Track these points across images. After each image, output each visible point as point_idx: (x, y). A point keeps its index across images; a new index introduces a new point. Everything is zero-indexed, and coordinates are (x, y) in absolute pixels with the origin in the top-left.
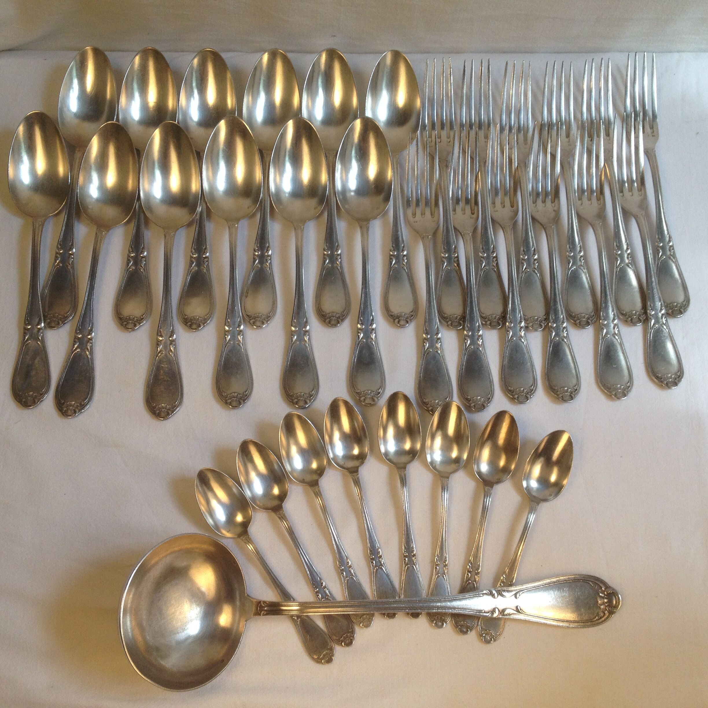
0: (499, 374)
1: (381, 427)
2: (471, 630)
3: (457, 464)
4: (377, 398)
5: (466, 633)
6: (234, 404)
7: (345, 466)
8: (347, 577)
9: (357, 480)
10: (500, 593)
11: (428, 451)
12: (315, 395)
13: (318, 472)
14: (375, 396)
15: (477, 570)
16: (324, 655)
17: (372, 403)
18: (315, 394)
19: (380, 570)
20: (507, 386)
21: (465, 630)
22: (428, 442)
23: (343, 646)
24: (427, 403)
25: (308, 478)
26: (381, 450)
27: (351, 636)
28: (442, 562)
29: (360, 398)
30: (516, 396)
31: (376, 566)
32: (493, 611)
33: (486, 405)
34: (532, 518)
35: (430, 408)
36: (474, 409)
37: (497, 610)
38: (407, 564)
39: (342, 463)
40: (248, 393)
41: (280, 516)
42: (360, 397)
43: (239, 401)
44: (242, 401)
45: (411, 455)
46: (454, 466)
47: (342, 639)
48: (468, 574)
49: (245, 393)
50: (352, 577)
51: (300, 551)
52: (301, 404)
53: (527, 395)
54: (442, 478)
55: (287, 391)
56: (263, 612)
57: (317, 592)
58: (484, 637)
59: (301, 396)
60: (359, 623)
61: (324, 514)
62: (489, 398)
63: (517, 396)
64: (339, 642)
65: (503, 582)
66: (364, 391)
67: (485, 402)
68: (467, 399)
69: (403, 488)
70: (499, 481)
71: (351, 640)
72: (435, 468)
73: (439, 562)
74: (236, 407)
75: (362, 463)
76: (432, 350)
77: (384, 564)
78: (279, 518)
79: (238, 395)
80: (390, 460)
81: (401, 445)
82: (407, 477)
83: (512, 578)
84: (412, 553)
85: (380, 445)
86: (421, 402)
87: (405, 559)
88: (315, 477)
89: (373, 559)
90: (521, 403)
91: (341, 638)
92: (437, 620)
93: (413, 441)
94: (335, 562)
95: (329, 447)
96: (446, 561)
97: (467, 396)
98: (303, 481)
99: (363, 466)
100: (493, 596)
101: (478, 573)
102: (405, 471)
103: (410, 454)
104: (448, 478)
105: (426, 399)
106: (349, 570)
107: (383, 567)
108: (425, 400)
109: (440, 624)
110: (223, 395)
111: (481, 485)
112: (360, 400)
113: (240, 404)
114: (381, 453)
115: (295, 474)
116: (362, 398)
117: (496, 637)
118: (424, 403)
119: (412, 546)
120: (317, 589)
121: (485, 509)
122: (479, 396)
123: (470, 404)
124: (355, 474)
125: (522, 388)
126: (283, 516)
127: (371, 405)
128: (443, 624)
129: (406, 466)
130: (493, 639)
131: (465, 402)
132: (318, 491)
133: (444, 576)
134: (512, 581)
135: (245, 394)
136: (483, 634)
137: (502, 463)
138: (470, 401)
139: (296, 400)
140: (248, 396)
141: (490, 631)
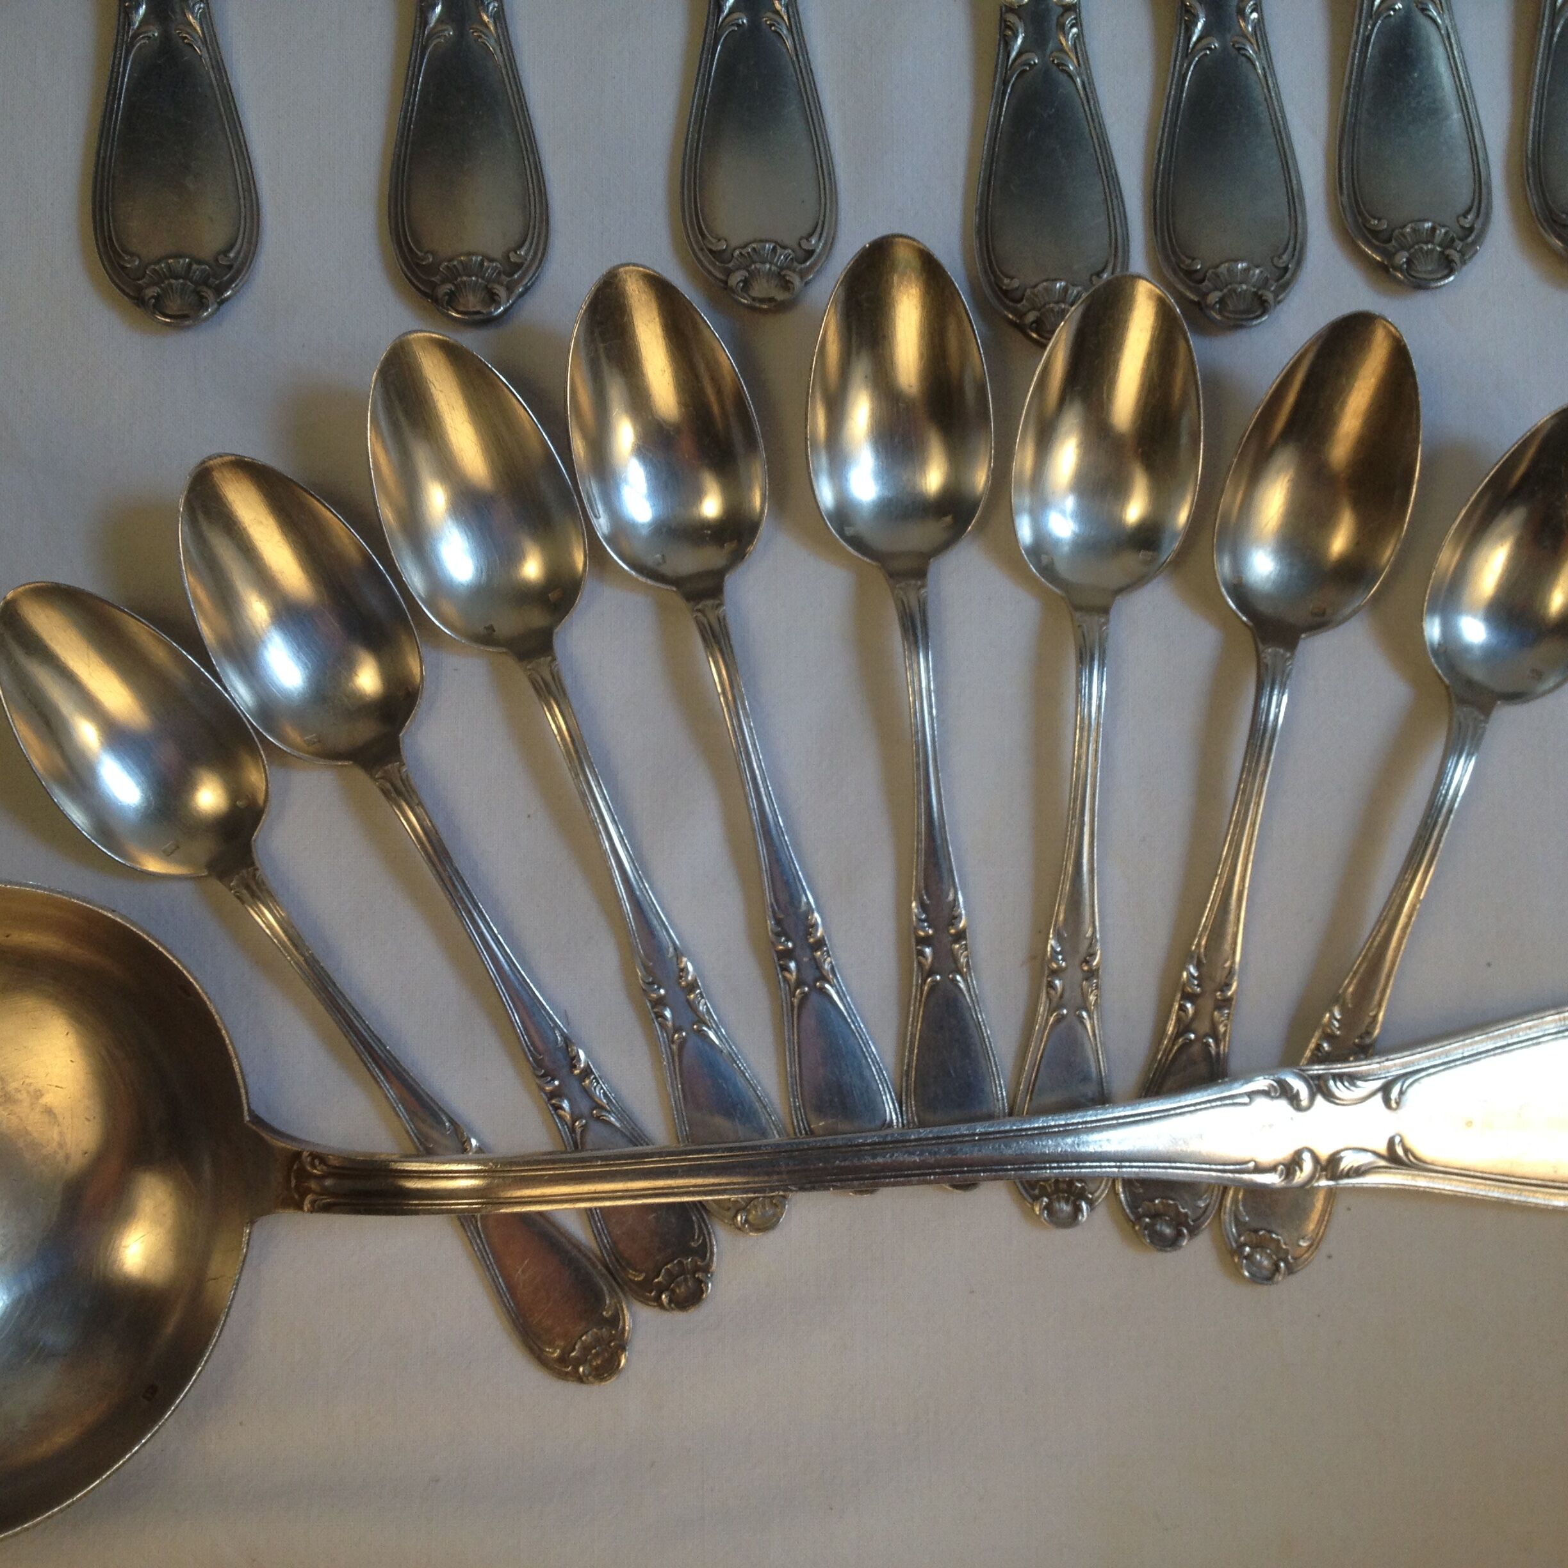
0: (1328, 162)
1: (818, 395)
2: (1194, 1232)
3: (1142, 555)
4: (802, 274)
5: (1173, 1243)
6: (174, 305)
7: (667, 569)
8: (678, 1030)
9: (716, 626)
10: (1319, 1087)
11: (1021, 500)
12: (530, 266)
13: (553, 596)
14: (788, 268)
15: (1222, 991)
16: (586, 1349)
17: (780, 296)
18: (533, 260)
19: (815, 998)
20: (1360, 213)
21: (1168, 1231)
22: (1024, 458)
23: (661, 1306)
24: (1018, 294)
25: (509, 623)
26: (819, 498)
27: (697, 1269)
28: (1077, 962)
29: (728, 276)
30: (1402, 258)
31: (800, 983)
32: (1292, 1165)
33: (1269, 296)
34: (1462, 773)
35: (1031, 317)
36: (1218, 317)
37: (1306, 1156)
38: (931, 973)
39: (652, 558)
40: (236, 258)
41: (388, 786)
42: (729, 273)
43: (198, 293)
44: (209, 294)
45: (948, 519)
46: (1132, 561)
47: (660, 1279)
48: (1182, 1008)
49: (221, 257)
50: (700, 1031)
51: (477, 928)
52: (472, 301)
53: (1448, 252)
54: (1078, 615)
55: (411, 249)
56: (309, 1198)
57: (552, 1095)
58: (1246, 1258)
59: (467, 269)
60: (731, 1213)
61: (577, 775)
62: (1286, 269)
63: (1406, 254)
64: (648, 1293)
65: (1329, 1037)
66: (745, 246)
67: (1265, 283)
68: (1190, 273)
69: (914, 657)
70: (1320, 623)
71: (700, 1281)
72: (1048, 571)
73: (1063, 960)
74: (185, 317)
75: (738, 556)
76: (1041, 58)
77: (835, 975)
78: (386, 793)
79: (195, 266)
80: (857, 543)
81: (905, 478)
82: (930, 614)
83: (1367, 1020)
84: (953, 925)
85: (816, 475)
86: (994, 292)
87: (921, 953)
88: (536, 618)
89: (787, 955)
90: (1420, 285)
91: (657, 1277)
92: (1053, 1193)
93: (958, 458)
94: (627, 968)
95: (595, 490)
96: (1093, 955)
97: (1188, 261)
98: (486, 638)
99: (742, 568)
100: (1293, 1099)
101: (1226, 1002)
102: (923, 586)
103: (945, 515)
104: (1105, 610)
105: (1012, 278)
106: (688, 1001)
107: (827, 986)
108: (1006, 281)
109: (1066, 1208)
110: (123, 268)
111: (1246, 637)
112: (726, 283)
113: (202, 305)
114: (818, 507)
115: (448, 608)
116: (736, 278)
117: (1295, 1259)
118: (1006, 293)
119: (951, 897)
120: (553, 1079)
121: (1262, 742)
122: (1242, 261)
123: (1205, 295)
124: (710, 602)
125: (1427, 220)
126: (399, 784)
127: (780, 307)
128: (1078, 1210)
129: (927, 564)
130: (1282, 1265)
131: (1180, 287)
132: (549, 678)
133: (1084, 1014)
134: (1368, 1033)
135: (223, 261)
136: (1245, 1245)
137: (1339, 543)
138: (1203, 280)
139: (448, 287)
140: (239, 272)
141: (1270, 1232)
